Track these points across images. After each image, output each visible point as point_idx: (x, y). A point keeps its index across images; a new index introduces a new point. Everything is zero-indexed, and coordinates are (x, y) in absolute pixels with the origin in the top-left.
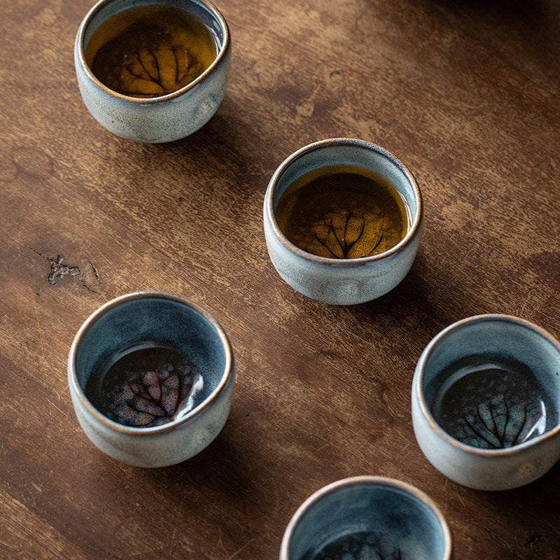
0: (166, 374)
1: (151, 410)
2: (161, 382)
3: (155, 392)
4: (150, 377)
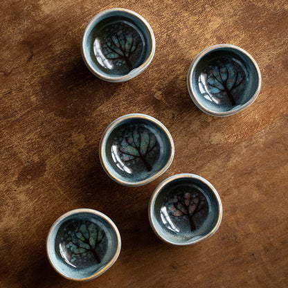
0: (194, 196)
1: (183, 210)
2: (191, 199)
3: (187, 202)
4: (187, 195)
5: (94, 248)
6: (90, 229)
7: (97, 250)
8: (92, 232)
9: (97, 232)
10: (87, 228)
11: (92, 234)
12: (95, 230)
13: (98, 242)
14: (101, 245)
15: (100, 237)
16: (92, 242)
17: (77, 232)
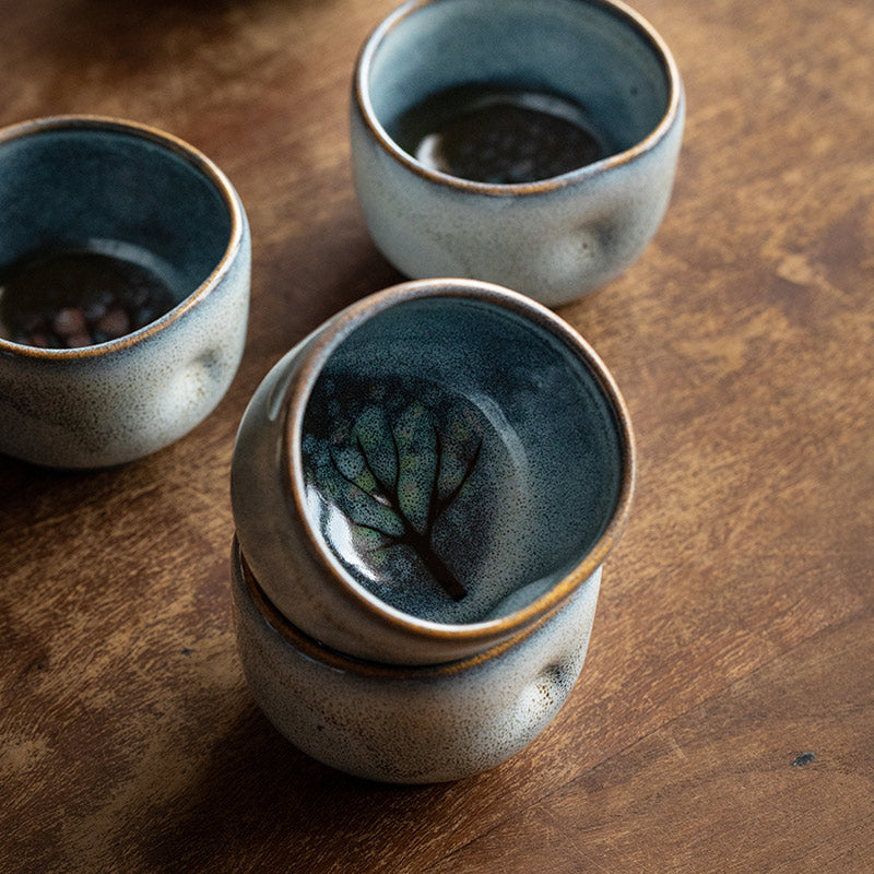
5: (421, 527)
6: (405, 435)
7: (439, 539)
8: (413, 449)
9: (439, 450)
10: (389, 425)
11: (413, 462)
12: (427, 441)
13: (439, 502)
14: (456, 516)
15: (451, 477)
16: (413, 498)
17: (341, 446)
